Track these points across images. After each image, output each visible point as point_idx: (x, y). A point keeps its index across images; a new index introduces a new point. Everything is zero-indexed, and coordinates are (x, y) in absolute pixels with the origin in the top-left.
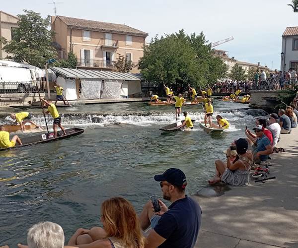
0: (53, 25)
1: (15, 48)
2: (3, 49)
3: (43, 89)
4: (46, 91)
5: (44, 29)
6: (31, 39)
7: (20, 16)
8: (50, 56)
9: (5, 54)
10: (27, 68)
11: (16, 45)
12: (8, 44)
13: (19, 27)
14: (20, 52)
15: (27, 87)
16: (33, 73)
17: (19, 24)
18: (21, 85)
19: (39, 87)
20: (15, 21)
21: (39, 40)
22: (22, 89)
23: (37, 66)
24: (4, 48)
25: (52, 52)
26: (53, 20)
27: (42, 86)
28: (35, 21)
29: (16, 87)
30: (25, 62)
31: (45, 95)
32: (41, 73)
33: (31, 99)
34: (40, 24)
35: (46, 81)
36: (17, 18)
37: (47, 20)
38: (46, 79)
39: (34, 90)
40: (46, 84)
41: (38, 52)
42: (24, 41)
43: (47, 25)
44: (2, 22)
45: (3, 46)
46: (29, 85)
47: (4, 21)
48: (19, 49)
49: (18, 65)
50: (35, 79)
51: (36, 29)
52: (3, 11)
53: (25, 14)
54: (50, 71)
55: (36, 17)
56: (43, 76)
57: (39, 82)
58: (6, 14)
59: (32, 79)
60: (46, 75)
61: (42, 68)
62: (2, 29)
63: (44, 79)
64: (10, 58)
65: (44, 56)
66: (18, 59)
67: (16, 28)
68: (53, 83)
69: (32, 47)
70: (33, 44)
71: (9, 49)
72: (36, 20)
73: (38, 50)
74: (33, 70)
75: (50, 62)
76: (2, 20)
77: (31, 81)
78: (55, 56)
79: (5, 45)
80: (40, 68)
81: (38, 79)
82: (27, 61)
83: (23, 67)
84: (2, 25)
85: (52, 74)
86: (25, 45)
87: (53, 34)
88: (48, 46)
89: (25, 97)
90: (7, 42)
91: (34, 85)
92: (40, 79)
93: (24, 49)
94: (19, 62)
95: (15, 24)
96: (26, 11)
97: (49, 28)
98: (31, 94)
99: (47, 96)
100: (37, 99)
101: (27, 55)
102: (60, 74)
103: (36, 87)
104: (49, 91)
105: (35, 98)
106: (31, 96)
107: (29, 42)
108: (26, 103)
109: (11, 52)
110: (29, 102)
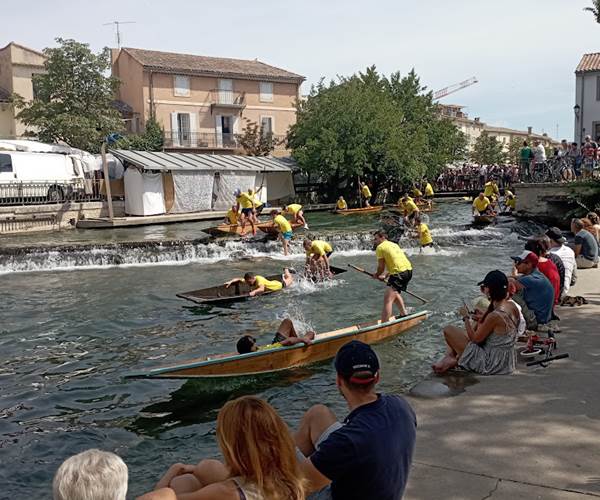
0: (116, 67)
1: (40, 114)
2: (17, 117)
3: (97, 195)
4: (103, 198)
5: (98, 75)
6: (71, 96)
7: (48, 51)
8: (111, 129)
9: (20, 127)
10: (65, 154)
11: (42, 109)
12: (28, 106)
13: (47, 73)
14: (50, 123)
15: (66, 192)
16: (78, 163)
17: (47, 66)
18: (55, 187)
19: (90, 190)
20: (40, 62)
21: (87, 97)
22: (56, 194)
23: (85, 150)
24: (20, 115)
25: (114, 121)
26: (115, 57)
27: (96, 188)
28: (79, 60)
29: (43, 192)
30: (61, 142)
31: (101, 206)
32: (94, 162)
33: (75, 216)
34: (90, 65)
35: (103, 177)
36: (44, 57)
37: (102, 57)
38: (103, 174)
39: (81, 197)
40: (104, 183)
41: (87, 120)
42: (59, 100)
43: (103, 67)
44: (14, 65)
45: (17, 111)
46: (70, 188)
47: (18, 62)
48: (49, 117)
49: (48, 147)
50: (82, 175)
51: (82, 77)
52: (16, 43)
53: (59, 46)
54: (110, 158)
55: (80, 52)
56: (97, 169)
57: (90, 181)
58: (21, 47)
59: (77, 175)
60: (102, 165)
61: (95, 152)
62: (14, 78)
63: (99, 174)
64: (31, 134)
65: (98, 129)
66: (46, 137)
67: (42, 76)
68: (119, 185)
69: (75, 111)
70: (76, 105)
71: (29, 116)
72: (81, 57)
73: (87, 117)
74: (77, 156)
75: (110, 140)
76: (13, 61)
77: (74, 179)
78: (121, 129)
79: (20, 110)
80: (91, 152)
81: (87, 175)
82: (65, 140)
83: (57, 153)
84: (15, 70)
85: (114, 164)
86: (60, 108)
87: (115, 84)
88: (107, 108)
89: (62, 211)
90: (24, 103)
91: (81, 186)
92: (92, 175)
93: (59, 117)
94: (50, 142)
95: (38, 67)
96: (60, 40)
97: (107, 73)
98: (75, 205)
99: (106, 208)
100: (87, 215)
101: (65, 127)
102: (130, 164)
103: (83, 190)
104: (109, 198)
105: (84, 212)
106: (75, 208)
107: (67, 102)
108: (64, 223)
109: (32, 123)
110: (72, 221)
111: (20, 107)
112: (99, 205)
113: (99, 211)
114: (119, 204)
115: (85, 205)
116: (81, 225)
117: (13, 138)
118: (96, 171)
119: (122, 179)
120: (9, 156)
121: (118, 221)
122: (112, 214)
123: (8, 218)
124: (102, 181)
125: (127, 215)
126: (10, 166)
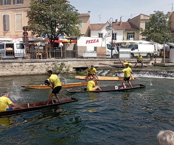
0: (170, 18)
1: (147, 33)
2: (140, 34)
3: (161, 56)
4: (163, 57)
5: (165, 20)
6: (156, 27)
7: (151, 15)
8: (167, 36)
9: (141, 37)
10: (152, 44)
11: (148, 32)
12: (144, 31)
13: (150, 21)
14: (149, 35)
15: (152, 55)
16: (156, 47)
17: (150, 19)
18: (149, 54)
19: (159, 55)
20: (148, 18)
21: (161, 27)
23: (158, 43)
24: (141, 34)
25: (169, 34)
26: (170, 14)
27: (161, 54)
28: (160, 16)
29: (145, 55)
30: (152, 41)
31: (162, 60)
32: (161, 46)
33: (153, 62)
34: (163, 18)
35: (163, 51)
36: (149, 17)
37: (167, 15)
38: (163, 50)
39: (155, 57)
40: (163, 53)
41: (160, 34)
42: (153, 29)
43: (167, 18)
44: (141, 20)
46: (153, 54)
47: (142, 19)
48: (149, 34)
49: (148, 42)
50: (157, 50)
51: (160, 21)
52: (142, 14)
53: (154, 13)
54: (166, 45)
55: (160, 14)
56: (162, 48)
57: (159, 52)
58: (144, 15)
59: (155, 50)
60: (163, 47)
61: (161, 43)
62: (141, 24)
63: (162, 50)
64: (144, 39)
65: (163, 37)
67: (149, 22)
68: (168, 53)
69: (157, 32)
70: (158, 30)
71: (144, 34)
72: (161, 16)
73: (160, 33)
74: (156, 45)
75: (167, 40)
76: (141, 19)
77: (154, 52)
78: (170, 36)
79: (141, 32)
81: (158, 50)
82: (153, 40)
83: (150, 44)
84: (141, 21)
85: (167, 47)
86: (153, 31)
87: (170, 23)
88: (166, 30)
89: (150, 61)
90: (143, 30)
91: (156, 53)
92: (160, 50)
93: (152, 34)
94: (149, 41)
95: (148, 20)
96: (155, 11)
97: (168, 20)
99: (163, 60)
100: (157, 62)
101: (153, 36)
102: (172, 47)
103: (157, 55)
104: (165, 57)
105: (156, 61)
106: (154, 60)
107: (155, 29)
108: (150, 64)
109: (144, 36)
110: (152, 64)
111: (141, 31)
112: (161, 59)
113: (161, 61)
114: (167, 59)
115: (157, 59)
116: (155, 65)
117: (139, 40)
118: (161, 49)
119: (169, 51)
120: (138, 45)
121: (166, 64)
122: (165, 62)
124: (163, 52)
125: (170, 63)
126: (138, 47)
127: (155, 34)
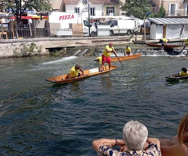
1: (127, 7)
3: (141, 33)
4: (143, 34)
8: (148, 11)
9: (121, 12)
10: (133, 20)
11: (127, 5)
12: (123, 5)
14: (129, 10)
15: (132, 32)
16: (137, 22)
18: (129, 30)
19: (139, 31)
22: (129, 33)
23: (139, 18)
24: (121, 8)
25: (149, 8)
27: (141, 30)
29: (126, 32)
30: (132, 16)
32: (141, 22)
33: (134, 39)
35: (144, 27)
38: (144, 26)
39: (136, 33)
42: (133, 3)
45: (121, 7)
46: (133, 31)
48: (129, 8)
49: (128, 18)
50: (137, 26)
54: (146, 21)
57: (139, 28)
59: (136, 26)
60: (144, 23)
63: (143, 26)
64: (123, 14)
65: (144, 11)
66: (128, 15)
68: (148, 29)
69: (137, 6)
70: (138, 3)
71: (124, 8)
73: (141, 7)
74: (137, 20)
75: (147, 15)
77: (135, 28)
78: (151, 11)
79: (121, 6)
80: (141, 19)
81: (139, 26)
82: (133, 15)
83: (131, 19)
85: (148, 22)
86: (133, 5)
88: (147, 4)
89: (131, 38)
90: (122, 4)
91: (137, 30)
92: (140, 26)
93: (132, 8)
94: (129, 16)
98: (134, 36)
99: (144, 37)
100: (138, 39)
101: (133, 11)
102: (153, 22)
103: (137, 31)
104: (145, 34)
105: (137, 38)
106: (134, 37)
107: (135, 3)
108: (131, 42)
109: (124, 10)
110: (133, 41)
112: (142, 36)
113: (142, 38)
114: (148, 36)
115: (137, 36)
116: (136, 43)
117: (119, 15)
118: (142, 25)
119: (150, 27)
120: (117, 21)
121: (147, 41)
122: (145, 39)
123: (115, 40)
124: (143, 28)
125: (150, 39)
126: (117, 24)
127: (135, 9)
